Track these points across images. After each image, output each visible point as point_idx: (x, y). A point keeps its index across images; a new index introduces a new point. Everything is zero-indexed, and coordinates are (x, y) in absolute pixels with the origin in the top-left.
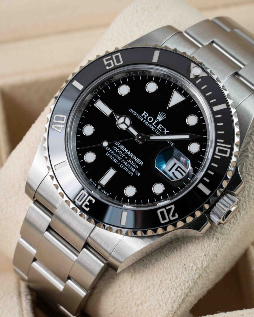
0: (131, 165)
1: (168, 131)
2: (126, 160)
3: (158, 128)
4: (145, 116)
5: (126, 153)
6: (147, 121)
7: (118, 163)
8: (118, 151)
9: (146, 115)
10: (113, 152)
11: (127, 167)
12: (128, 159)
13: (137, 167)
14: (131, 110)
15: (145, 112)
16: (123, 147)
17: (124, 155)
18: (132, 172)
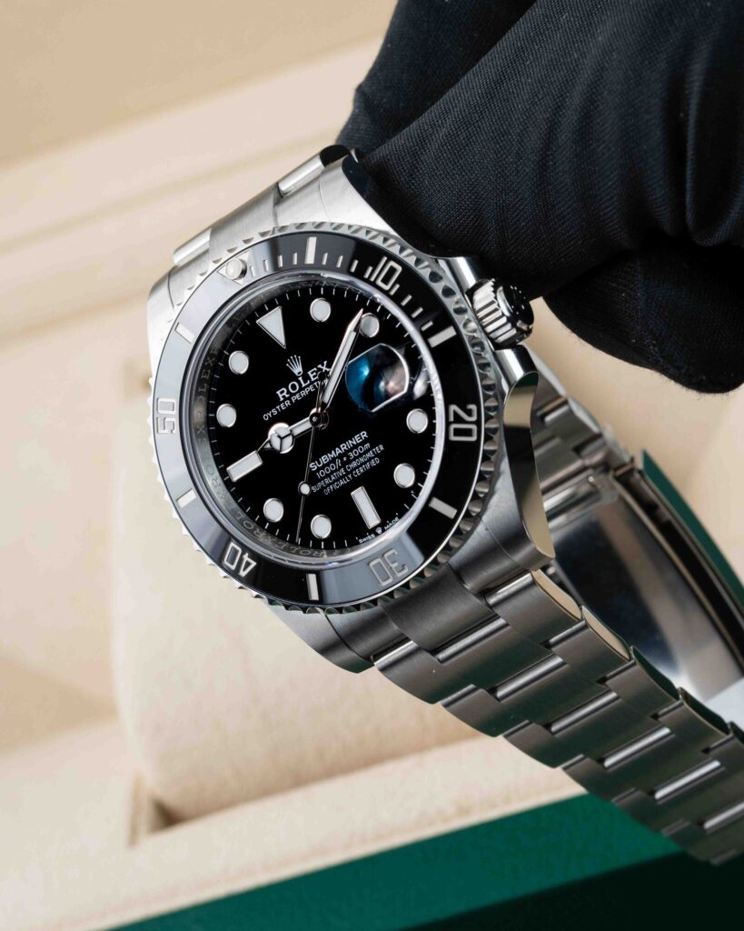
0: (361, 455)
1: (325, 363)
2: (349, 461)
3: (313, 379)
4: (285, 394)
5: (337, 457)
6: (294, 394)
7: (349, 478)
8: (327, 470)
9: (283, 392)
10: (327, 480)
11: (361, 465)
12: (348, 457)
13: (367, 445)
14: (266, 417)
15: (278, 392)
16: (324, 459)
17: (338, 462)
18: (373, 458)
